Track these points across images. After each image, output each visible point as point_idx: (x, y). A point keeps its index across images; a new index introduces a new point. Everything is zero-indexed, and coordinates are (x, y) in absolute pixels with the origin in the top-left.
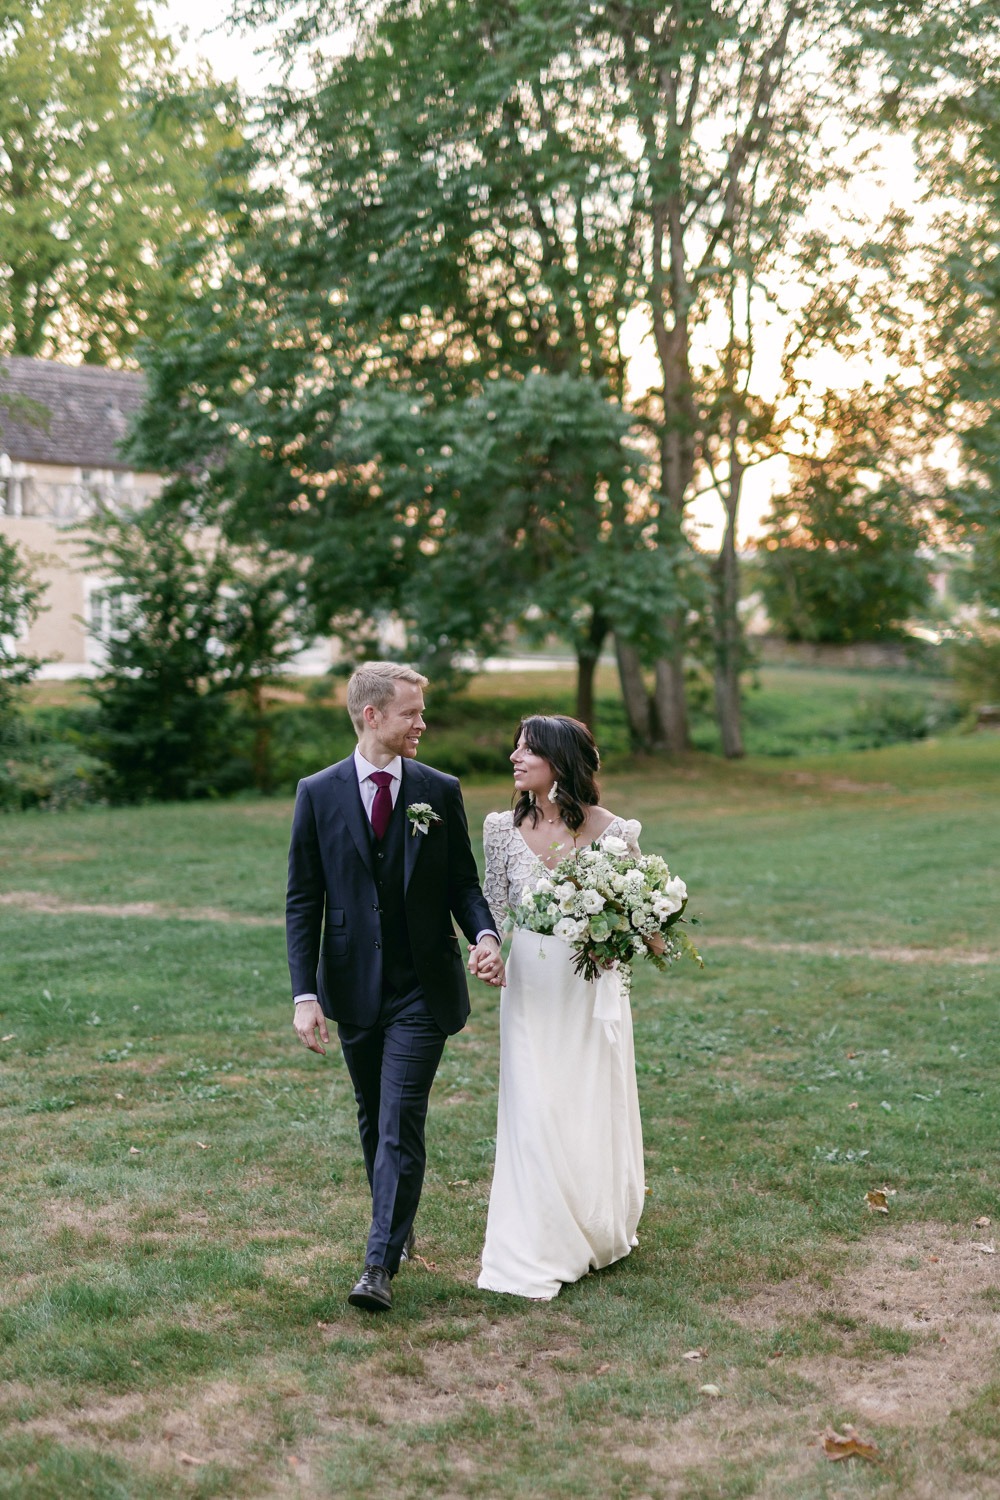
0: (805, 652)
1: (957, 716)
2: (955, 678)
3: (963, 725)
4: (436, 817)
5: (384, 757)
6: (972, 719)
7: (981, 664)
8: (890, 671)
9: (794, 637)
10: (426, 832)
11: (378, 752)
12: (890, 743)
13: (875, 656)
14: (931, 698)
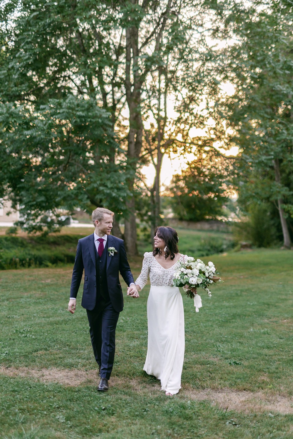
0: (185, 224)
1: (233, 245)
2: (232, 233)
3: (236, 248)
4: (116, 251)
5: (101, 235)
6: (239, 246)
7: (241, 228)
8: (211, 231)
9: (181, 219)
10: (113, 255)
11: (100, 233)
12: (212, 254)
13: (206, 226)
14: (225, 239)
